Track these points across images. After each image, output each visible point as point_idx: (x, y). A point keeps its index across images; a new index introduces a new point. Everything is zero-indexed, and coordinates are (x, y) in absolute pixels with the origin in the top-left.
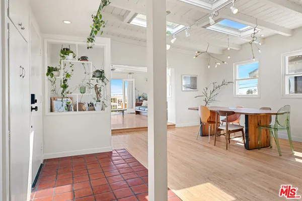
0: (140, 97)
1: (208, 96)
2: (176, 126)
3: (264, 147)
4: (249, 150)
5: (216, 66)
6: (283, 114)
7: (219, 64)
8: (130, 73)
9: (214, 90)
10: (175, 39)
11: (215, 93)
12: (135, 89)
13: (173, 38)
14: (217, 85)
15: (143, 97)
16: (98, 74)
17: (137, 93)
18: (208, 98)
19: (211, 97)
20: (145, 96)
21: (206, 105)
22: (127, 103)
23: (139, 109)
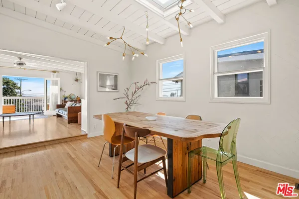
0: (66, 98)
1: (130, 97)
2: (88, 136)
4: (173, 197)
5: (133, 58)
7: (137, 56)
8: (54, 72)
9: (135, 92)
11: (137, 95)
12: (61, 89)
14: (139, 85)
15: (70, 98)
17: (63, 94)
18: (130, 101)
19: (133, 99)
20: (73, 97)
21: (127, 109)
22: (50, 104)
23: (59, 112)
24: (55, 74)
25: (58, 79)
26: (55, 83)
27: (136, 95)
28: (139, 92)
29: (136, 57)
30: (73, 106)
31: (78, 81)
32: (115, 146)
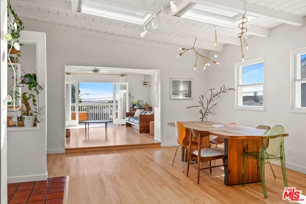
0: (134, 105)
1: (205, 106)
2: (161, 145)
3: (252, 182)
4: (228, 185)
5: (205, 67)
6: (275, 137)
7: (209, 65)
8: (122, 75)
9: (211, 100)
10: (146, 32)
12: (129, 95)
13: (143, 31)
14: (215, 92)
16: (27, 80)
17: (132, 100)
18: (206, 110)
19: (209, 107)
20: (141, 104)
21: (202, 118)
22: (118, 112)
23: (129, 121)
24: (124, 78)
25: (127, 84)
26: (124, 88)
27: (212, 104)
28: (215, 100)
29: (207, 66)
30: (143, 114)
31: (146, 85)
32: (186, 148)
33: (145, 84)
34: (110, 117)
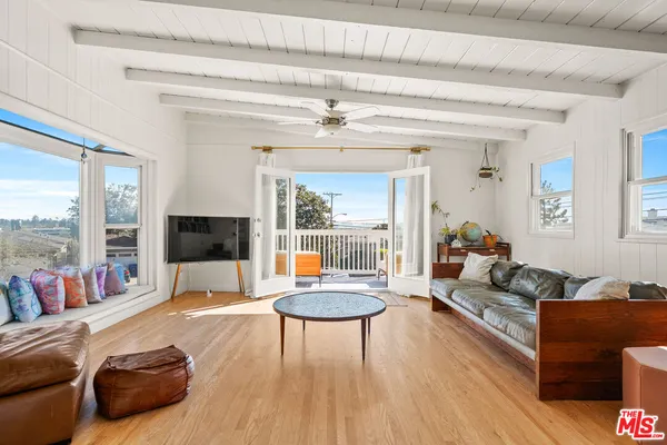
0: (451, 238)
8: (416, 150)
12: (433, 206)
15: (465, 237)
17: (441, 223)
20: (474, 234)
22: (403, 254)
23: (450, 297)
24: (419, 157)
25: (426, 171)
31: (490, 175)
33: (486, 173)
34: (381, 264)
